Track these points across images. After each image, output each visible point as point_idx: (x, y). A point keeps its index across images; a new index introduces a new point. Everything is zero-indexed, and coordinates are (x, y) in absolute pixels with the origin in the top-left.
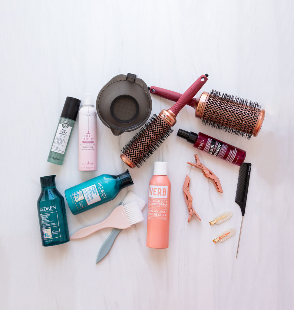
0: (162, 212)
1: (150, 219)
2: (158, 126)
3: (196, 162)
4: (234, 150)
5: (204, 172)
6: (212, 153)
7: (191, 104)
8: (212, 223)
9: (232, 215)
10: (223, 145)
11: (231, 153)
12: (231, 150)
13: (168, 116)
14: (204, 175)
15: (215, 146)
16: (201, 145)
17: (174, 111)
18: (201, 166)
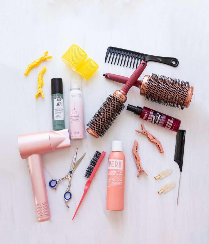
0: (119, 180)
1: (109, 186)
2: (113, 103)
3: (142, 130)
4: (171, 119)
5: (149, 137)
6: (154, 122)
7: (136, 85)
8: (157, 178)
9: (172, 171)
10: (163, 115)
11: (169, 121)
12: (169, 119)
13: (120, 95)
14: (149, 140)
15: (156, 116)
16: (145, 116)
17: (124, 91)
18: (146, 133)
